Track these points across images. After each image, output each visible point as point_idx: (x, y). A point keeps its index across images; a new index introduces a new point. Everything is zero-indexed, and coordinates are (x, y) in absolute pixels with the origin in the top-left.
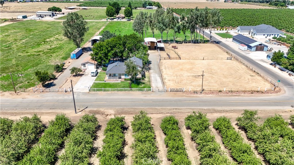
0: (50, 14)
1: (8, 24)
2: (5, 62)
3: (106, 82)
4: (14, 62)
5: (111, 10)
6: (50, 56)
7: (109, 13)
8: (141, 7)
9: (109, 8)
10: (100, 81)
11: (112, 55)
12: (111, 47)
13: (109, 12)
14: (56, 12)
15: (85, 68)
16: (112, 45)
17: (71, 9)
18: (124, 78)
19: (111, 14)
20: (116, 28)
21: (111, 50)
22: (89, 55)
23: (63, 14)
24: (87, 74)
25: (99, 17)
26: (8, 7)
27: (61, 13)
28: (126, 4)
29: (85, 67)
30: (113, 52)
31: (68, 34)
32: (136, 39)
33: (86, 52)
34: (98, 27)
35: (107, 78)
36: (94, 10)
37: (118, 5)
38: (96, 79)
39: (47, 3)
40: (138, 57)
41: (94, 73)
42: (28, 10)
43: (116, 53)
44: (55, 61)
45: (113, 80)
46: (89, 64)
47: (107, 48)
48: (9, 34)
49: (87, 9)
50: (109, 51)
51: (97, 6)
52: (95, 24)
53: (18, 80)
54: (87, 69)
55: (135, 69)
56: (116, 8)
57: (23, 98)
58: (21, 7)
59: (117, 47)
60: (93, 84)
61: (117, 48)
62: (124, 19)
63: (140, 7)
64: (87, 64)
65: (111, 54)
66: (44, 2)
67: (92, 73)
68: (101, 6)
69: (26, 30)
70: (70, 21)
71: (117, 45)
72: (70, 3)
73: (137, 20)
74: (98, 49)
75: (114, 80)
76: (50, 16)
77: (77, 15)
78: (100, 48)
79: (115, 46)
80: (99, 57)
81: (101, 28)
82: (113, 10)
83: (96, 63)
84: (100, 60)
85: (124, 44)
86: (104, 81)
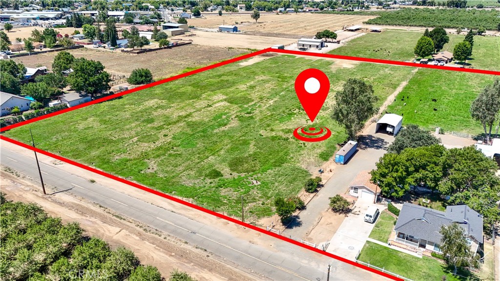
0: (318, 44)
1: (257, 61)
2: (240, 147)
3: (392, 247)
4: (252, 149)
5: (427, 44)
6: (302, 145)
7: (421, 50)
8: (494, 30)
9: (423, 41)
10: (379, 240)
11: (414, 182)
12: (415, 166)
13: (422, 48)
14: (327, 39)
15: (355, 195)
16: (417, 164)
17: (352, 31)
18: (433, 250)
19: (424, 52)
20: (429, 88)
21: (415, 171)
22: (369, 173)
23: (338, 42)
24: (358, 213)
25: (399, 54)
26: (263, 23)
27: (334, 40)
28: (461, 21)
29: (357, 193)
30: (418, 175)
31: (340, 115)
32: (477, 162)
33: (363, 149)
34: (394, 81)
35: (394, 237)
36: (392, 34)
37: (443, 34)
38: (372, 231)
39: (317, 14)
40: (473, 208)
41: (371, 216)
42: (289, 31)
43: (424, 179)
44: (308, 160)
45: (405, 247)
46: (364, 190)
47: (407, 168)
48: (256, 84)
49: (380, 31)
50: (409, 174)
51: (400, 25)
52: (389, 72)
53: (250, 193)
54: (359, 198)
55: (463, 249)
56: (438, 39)
57: (250, 242)
58: (279, 25)
59: (429, 169)
60: (365, 245)
61: (429, 171)
62: (450, 62)
63: (490, 30)
64: (361, 190)
65: (413, 180)
66: (312, 13)
67: (367, 215)
68: (407, 26)
69: (279, 77)
70: (347, 94)
71: (430, 166)
72: (352, 16)
73: (484, 98)
74: (389, 168)
75: (408, 248)
76: (317, 47)
77: (364, 84)
78: (393, 166)
79: (424, 167)
80: (386, 182)
81: (398, 85)
82: (430, 44)
83: (379, 190)
84: (386, 189)
85: (446, 168)
86: (386, 242)
